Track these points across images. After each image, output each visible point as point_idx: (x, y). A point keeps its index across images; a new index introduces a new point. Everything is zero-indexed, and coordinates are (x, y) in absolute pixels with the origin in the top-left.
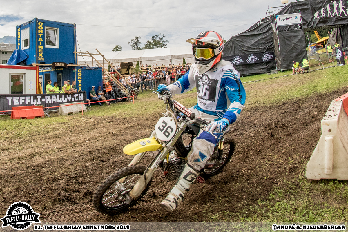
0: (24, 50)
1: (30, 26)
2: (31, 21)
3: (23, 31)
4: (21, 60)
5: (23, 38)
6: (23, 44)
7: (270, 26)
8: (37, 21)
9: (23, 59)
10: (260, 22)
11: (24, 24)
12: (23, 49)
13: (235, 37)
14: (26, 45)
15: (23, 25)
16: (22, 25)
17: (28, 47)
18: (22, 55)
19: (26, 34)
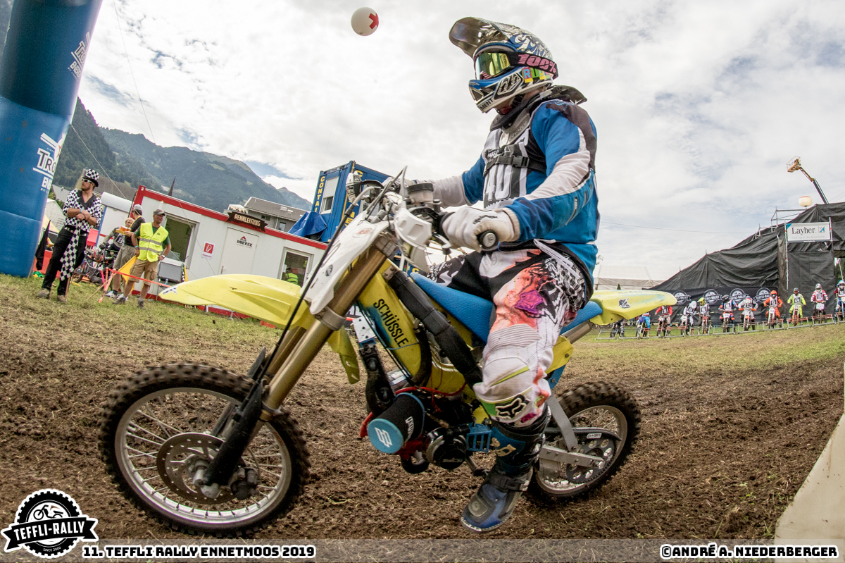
0: (323, 216)
1: (340, 175)
2: (344, 166)
3: (329, 183)
4: (314, 231)
5: (326, 195)
6: (324, 204)
7: (775, 243)
8: (353, 168)
9: (317, 230)
10: (758, 234)
11: (333, 170)
12: (322, 213)
13: (711, 255)
14: (328, 207)
15: (331, 171)
16: (329, 170)
17: (329, 211)
18: (316, 222)
19: (331, 188)
